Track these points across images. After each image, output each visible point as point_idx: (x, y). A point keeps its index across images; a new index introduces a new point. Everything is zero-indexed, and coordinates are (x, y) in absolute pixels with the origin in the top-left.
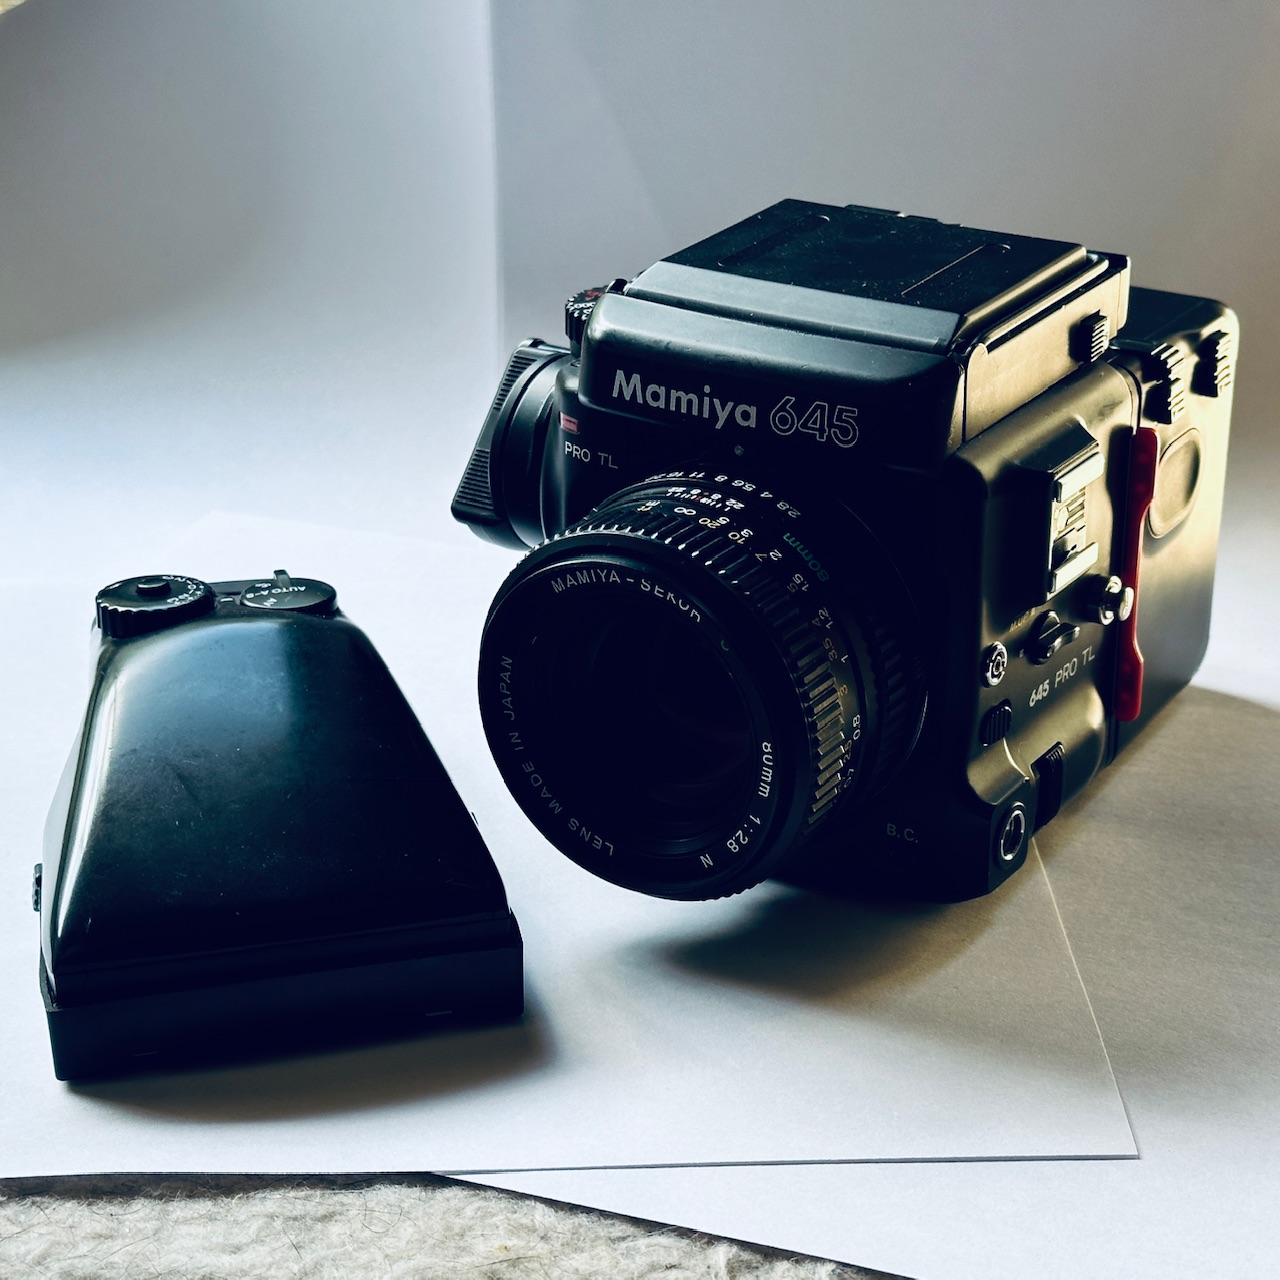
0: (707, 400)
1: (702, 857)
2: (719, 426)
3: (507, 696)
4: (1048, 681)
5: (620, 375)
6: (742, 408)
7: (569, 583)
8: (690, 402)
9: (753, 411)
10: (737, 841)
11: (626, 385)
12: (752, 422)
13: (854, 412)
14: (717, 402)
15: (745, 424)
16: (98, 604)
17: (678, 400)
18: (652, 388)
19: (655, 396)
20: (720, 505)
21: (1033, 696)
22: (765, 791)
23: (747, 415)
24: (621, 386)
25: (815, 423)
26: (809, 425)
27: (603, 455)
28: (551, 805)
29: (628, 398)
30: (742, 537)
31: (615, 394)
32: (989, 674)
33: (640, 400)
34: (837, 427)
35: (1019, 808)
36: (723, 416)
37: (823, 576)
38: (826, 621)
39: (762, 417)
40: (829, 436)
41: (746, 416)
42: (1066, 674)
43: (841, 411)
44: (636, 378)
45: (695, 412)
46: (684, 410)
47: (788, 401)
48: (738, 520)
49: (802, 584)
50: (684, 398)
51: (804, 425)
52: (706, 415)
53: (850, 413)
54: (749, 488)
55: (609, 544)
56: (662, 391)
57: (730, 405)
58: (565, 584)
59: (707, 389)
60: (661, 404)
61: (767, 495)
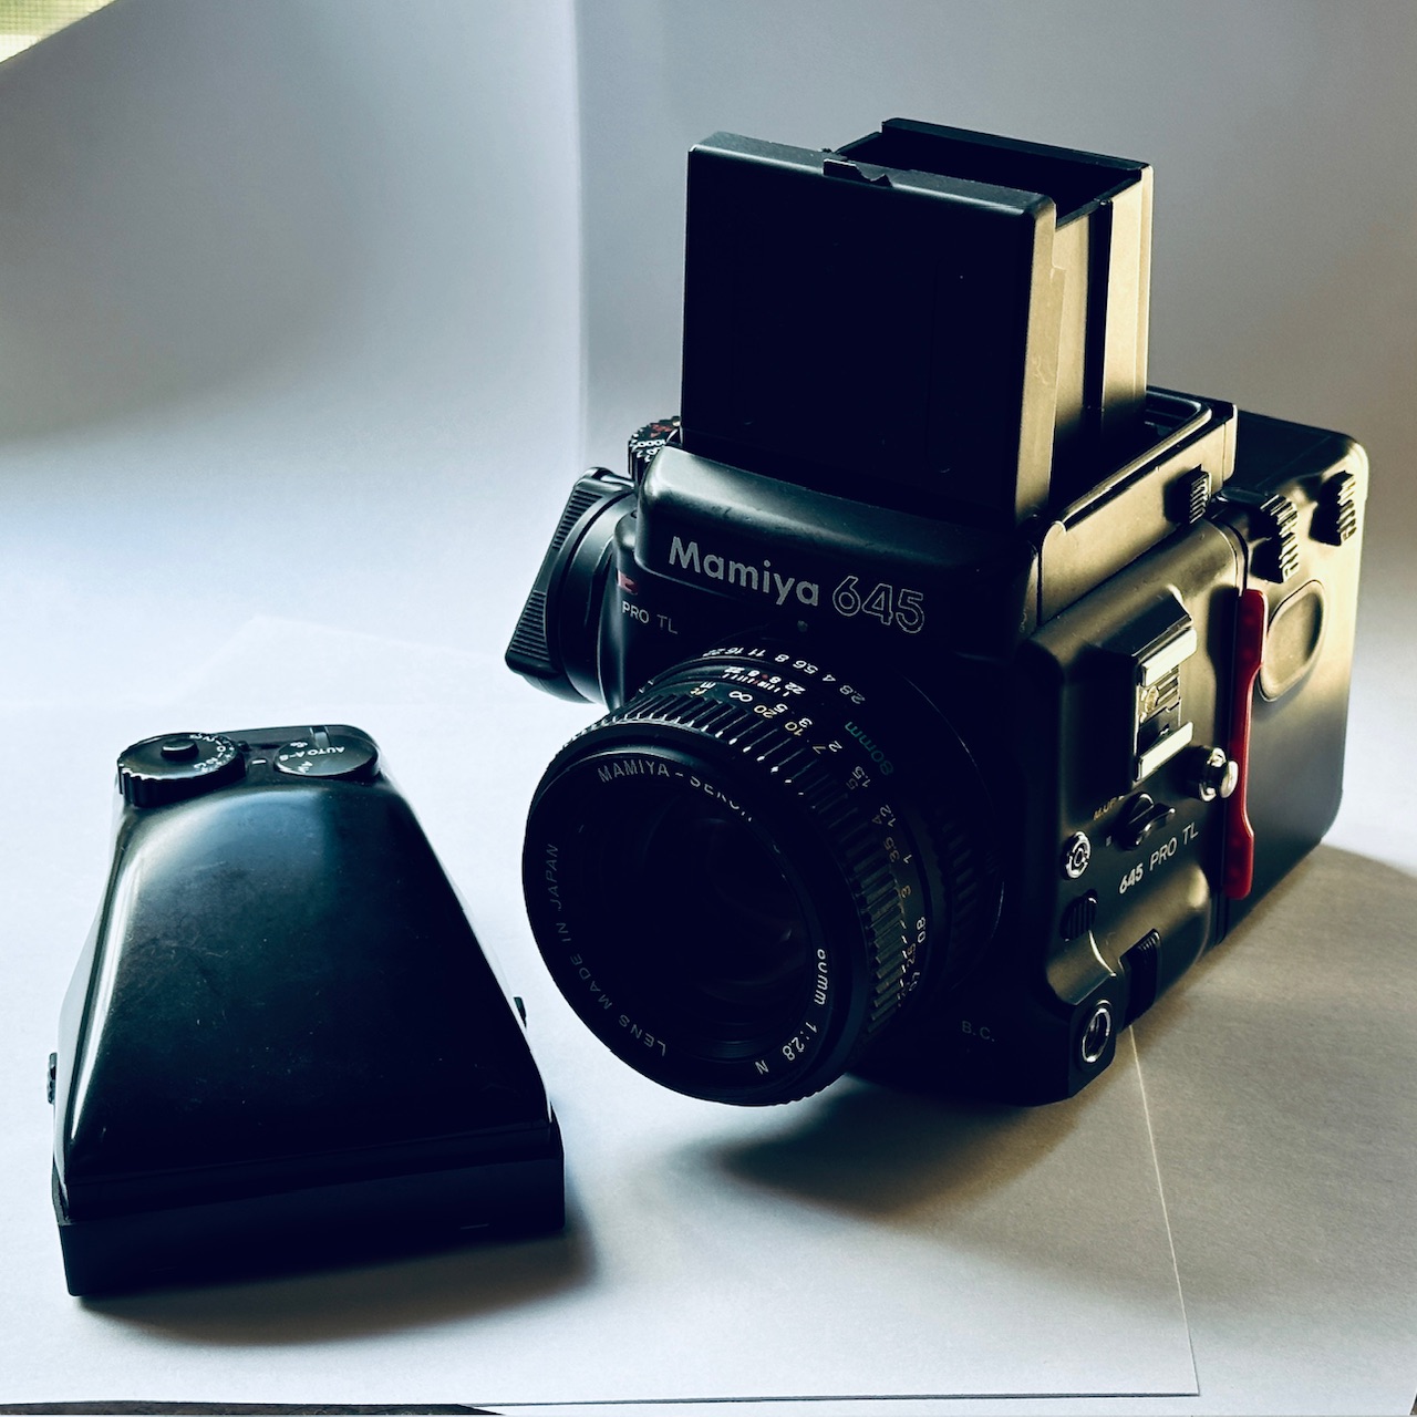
0: (767, 574)
1: (757, 1064)
2: (780, 602)
3: (553, 884)
4: (1141, 865)
5: (677, 541)
6: (804, 584)
7: (616, 774)
8: (749, 575)
9: (815, 588)
10: (793, 1047)
11: (683, 553)
12: (814, 601)
13: (920, 597)
14: (777, 576)
15: (807, 602)
16: (120, 769)
17: (738, 572)
18: (710, 558)
19: (714, 567)
20: (778, 689)
21: (1124, 882)
22: (821, 999)
23: (809, 593)
24: (677, 556)
25: (879, 605)
26: (873, 607)
27: (662, 617)
28: (600, 1000)
29: (685, 567)
30: (799, 727)
31: (672, 561)
32: (1069, 866)
33: (698, 570)
34: (902, 610)
35: (1104, 1006)
36: (784, 592)
37: (886, 768)
38: (889, 817)
39: (825, 596)
40: (894, 620)
41: (807, 593)
42: (1164, 854)
43: (906, 595)
44: (693, 547)
45: (755, 586)
46: (743, 583)
47: (851, 581)
48: (797, 707)
49: (863, 779)
50: (744, 570)
51: (868, 607)
52: (766, 589)
53: (915, 598)
54: (812, 669)
55: (657, 735)
56: (720, 562)
57: (791, 581)
58: (613, 775)
59: (767, 564)
60: (720, 575)
61: (828, 678)
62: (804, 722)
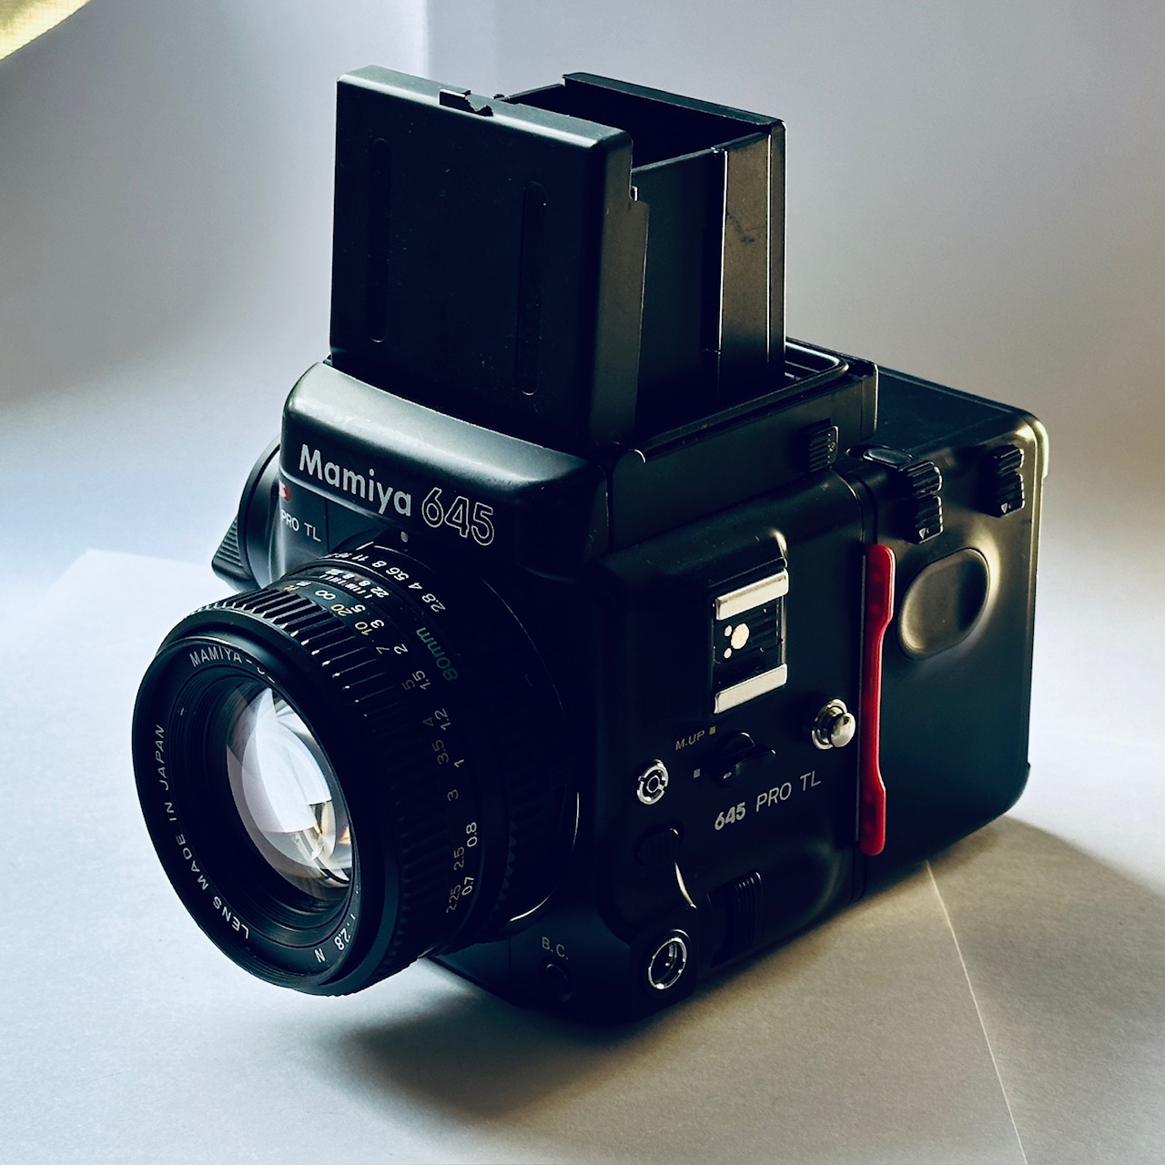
0: (371, 482)
1: (316, 952)
2: (382, 510)
3: (161, 765)
4: (743, 805)
5: (305, 450)
6: (400, 494)
7: (203, 659)
8: (358, 482)
9: (408, 498)
10: (342, 937)
12: (407, 512)
14: (379, 485)
15: (402, 511)
18: (329, 465)
19: (332, 474)
20: (364, 591)
21: (720, 818)
23: (403, 502)
24: (306, 462)
25: (458, 518)
27: (309, 526)
29: (311, 473)
30: (370, 627)
31: (301, 468)
32: (640, 792)
33: (320, 477)
34: (476, 524)
35: (681, 936)
36: (384, 500)
37: (450, 674)
38: (444, 721)
39: (416, 507)
40: (470, 533)
42: (775, 797)
43: (480, 508)
44: (317, 453)
45: (363, 494)
46: (354, 490)
47: (436, 492)
48: (375, 608)
49: (423, 682)
50: (355, 478)
51: (450, 519)
52: (371, 499)
53: (487, 511)
54: (401, 576)
56: (337, 469)
57: (390, 490)
59: (372, 472)
60: (337, 482)
61: (416, 586)
62: (375, 624)
